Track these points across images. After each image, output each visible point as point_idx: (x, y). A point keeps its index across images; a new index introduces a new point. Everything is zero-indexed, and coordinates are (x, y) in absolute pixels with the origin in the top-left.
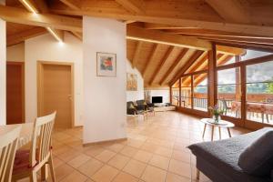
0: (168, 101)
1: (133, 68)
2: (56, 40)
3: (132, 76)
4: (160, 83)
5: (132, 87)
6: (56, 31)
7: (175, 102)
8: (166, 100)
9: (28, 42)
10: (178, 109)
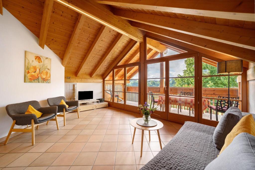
0: (100, 97)
4: (91, 75)
5: (38, 76)
7: (108, 97)
8: (97, 95)
10: (111, 106)
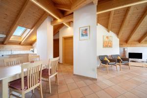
1: (108, 32)
2: (67, 27)
3: (107, 37)
4: (139, 41)
5: (107, 45)
6: (66, 23)
9: (61, 30)
